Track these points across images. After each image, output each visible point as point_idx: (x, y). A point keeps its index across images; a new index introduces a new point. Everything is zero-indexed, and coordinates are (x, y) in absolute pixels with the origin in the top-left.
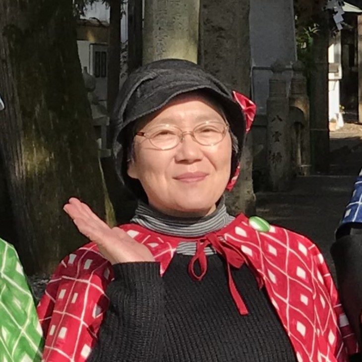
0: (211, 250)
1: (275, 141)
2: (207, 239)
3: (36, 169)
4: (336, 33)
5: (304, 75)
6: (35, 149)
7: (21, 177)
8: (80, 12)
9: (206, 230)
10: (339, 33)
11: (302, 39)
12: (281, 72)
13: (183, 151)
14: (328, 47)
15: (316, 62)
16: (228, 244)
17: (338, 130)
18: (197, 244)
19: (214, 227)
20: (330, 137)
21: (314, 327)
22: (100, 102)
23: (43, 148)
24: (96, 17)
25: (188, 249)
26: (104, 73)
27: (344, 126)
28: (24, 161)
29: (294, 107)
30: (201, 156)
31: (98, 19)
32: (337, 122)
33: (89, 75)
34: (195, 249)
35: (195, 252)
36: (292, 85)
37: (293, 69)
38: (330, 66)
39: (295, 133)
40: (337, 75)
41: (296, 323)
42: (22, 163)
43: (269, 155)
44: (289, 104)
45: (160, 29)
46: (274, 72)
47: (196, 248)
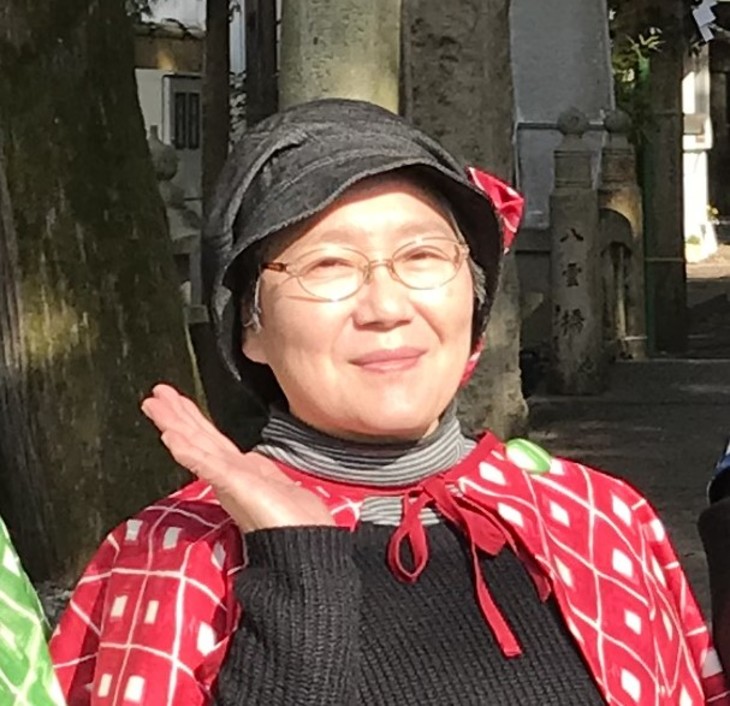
0: (433, 515)
1: (570, 285)
2: (425, 490)
3: (50, 348)
4: (698, 48)
5: (630, 141)
6: (46, 307)
7: (17, 366)
8: (141, 6)
9: (422, 469)
10: (705, 49)
11: (625, 60)
12: (580, 134)
13: (370, 302)
14: (682, 79)
15: (656, 112)
16: (469, 502)
17: (706, 261)
18: (402, 501)
19: (439, 465)
20: (688, 276)
21: (656, 680)
22: (187, 203)
23: (63, 303)
24: (177, 18)
25: (384, 512)
26: (194, 141)
27: (718, 252)
28: (22, 332)
29: (610, 210)
30: (410, 312)
31: (181, 22)
32: (702, 241)
33: (161, 143)
34: (400, 512)
35: (399, 518)
36: (604, 163)
37: (607, 128)
38: (685, 118)
39: (612, 267)
40: (702, 141)
41: (620, 673)
42: (19, 338)
43: (557, 315)
44: (599, 204)
45: (316, 41)
46: (565, 133)
47: (403, 509)
